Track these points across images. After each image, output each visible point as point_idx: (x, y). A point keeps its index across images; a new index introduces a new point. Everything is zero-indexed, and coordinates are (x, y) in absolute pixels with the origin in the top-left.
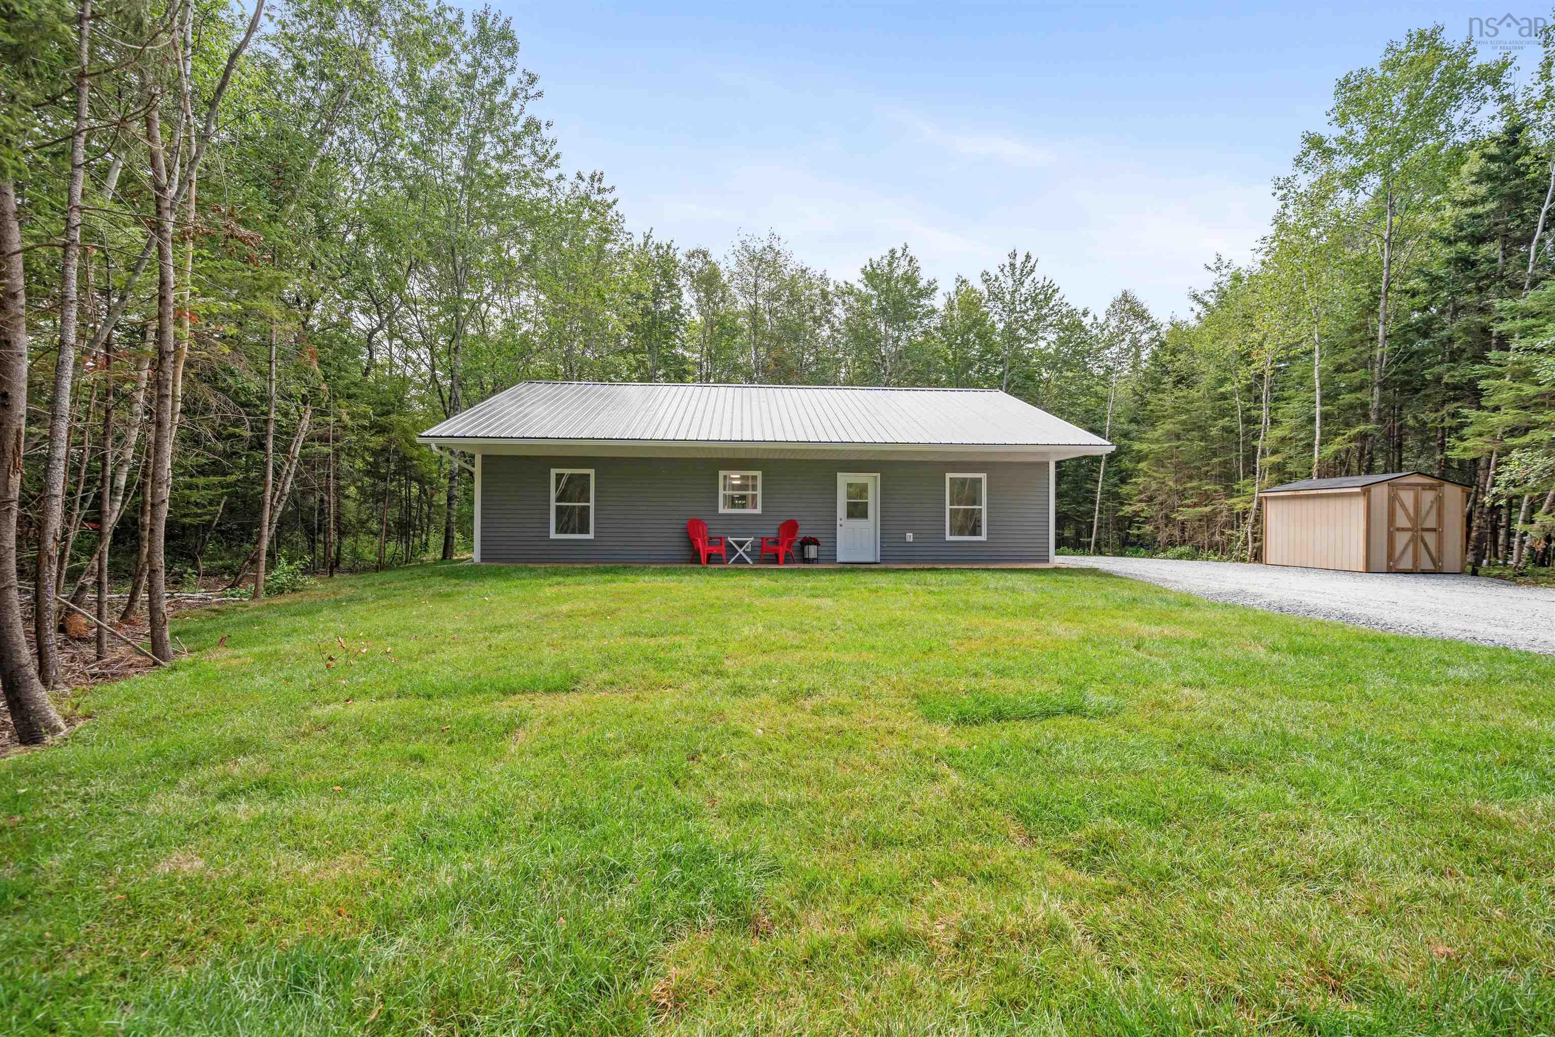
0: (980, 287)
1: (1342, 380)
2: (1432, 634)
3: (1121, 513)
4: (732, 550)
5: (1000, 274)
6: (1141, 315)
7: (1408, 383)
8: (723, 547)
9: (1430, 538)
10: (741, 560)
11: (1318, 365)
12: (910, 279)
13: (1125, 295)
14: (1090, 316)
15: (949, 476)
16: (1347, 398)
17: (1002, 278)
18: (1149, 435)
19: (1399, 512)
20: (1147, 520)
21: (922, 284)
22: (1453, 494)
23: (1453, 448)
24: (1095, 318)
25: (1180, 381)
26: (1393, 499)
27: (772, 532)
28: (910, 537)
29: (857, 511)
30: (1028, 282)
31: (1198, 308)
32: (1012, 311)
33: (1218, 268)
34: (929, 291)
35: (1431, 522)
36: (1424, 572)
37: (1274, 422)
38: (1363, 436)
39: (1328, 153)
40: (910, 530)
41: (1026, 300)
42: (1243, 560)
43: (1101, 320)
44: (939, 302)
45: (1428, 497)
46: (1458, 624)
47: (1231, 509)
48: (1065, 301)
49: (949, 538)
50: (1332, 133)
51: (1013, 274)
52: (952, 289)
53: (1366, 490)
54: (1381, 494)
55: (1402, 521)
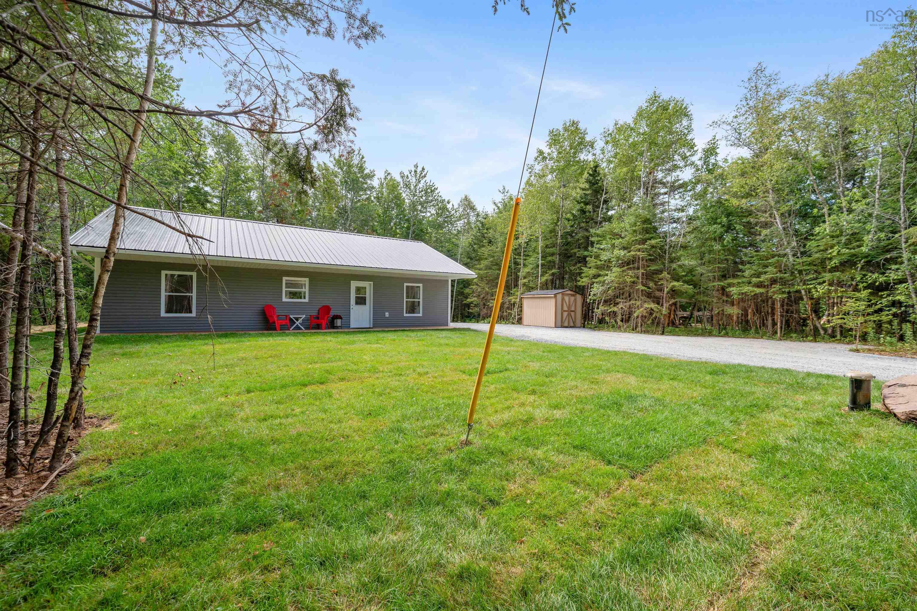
0: (398, 179)
1: (548, 250)
2: (578, 346)
3: (465, 302)
4: (292, 322)
5: (409, 175)
6: (473, 208)
7: (567, 254)
8: (288, 321)
9: (572, 314)
10: (298, 328)
11: (541, 244)
12: (361, 169)
13: (466, 197)
14: (451, 204)
15: (405, 284)
16: (549, 258)
17: (410, 177)
18: (478, 266)
19: (565, 305)
20: (476, 306)
21: (367, 171)
22: (579, 297)
23: (579, 281)
24: (453, 205)
25: (490, 242)
26: (563, 299)
27: (314, 313)
28: (387, 315)
29: (361, 301)
30: (422, 182)
31: (494, 207)
32: (414, 195)
33: (504, 192)
34: (371, 176)
35: (573, 309)
36: (571, 327)
37: (524, 265)
38: (553, 274)
39: (544, 158)
40: (387, 311)
41: (422, 191)
42: (513, 323)
43: (456, 206)
44: (375, 183)
45: (572, 298)
46: (583, 343)
47: (510, 301)
48: (440, 194)
49: (405, 315)
50: (546, 150)
51: (416, 176)
52: (383, 177)
53: (555, 295)
54: (559, 297)
55: (565, 308)
